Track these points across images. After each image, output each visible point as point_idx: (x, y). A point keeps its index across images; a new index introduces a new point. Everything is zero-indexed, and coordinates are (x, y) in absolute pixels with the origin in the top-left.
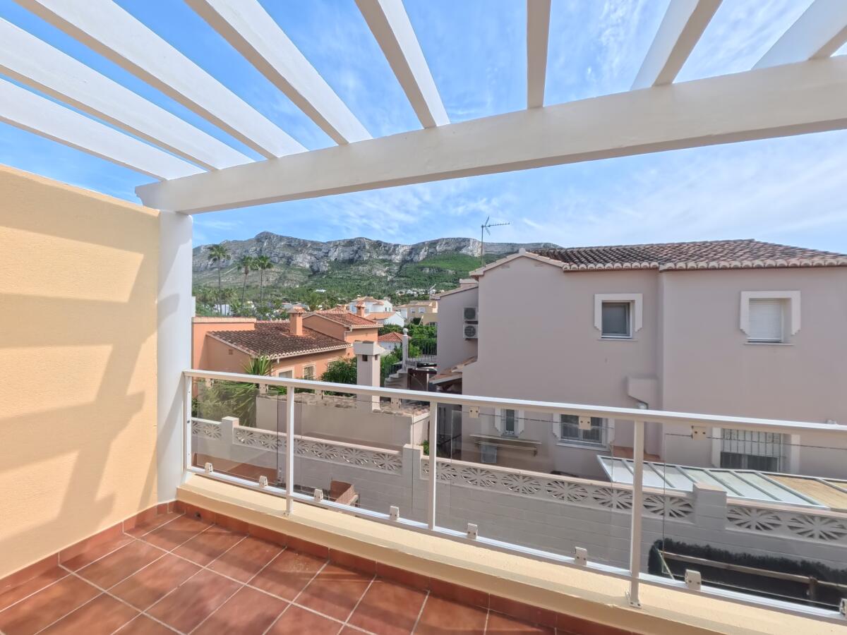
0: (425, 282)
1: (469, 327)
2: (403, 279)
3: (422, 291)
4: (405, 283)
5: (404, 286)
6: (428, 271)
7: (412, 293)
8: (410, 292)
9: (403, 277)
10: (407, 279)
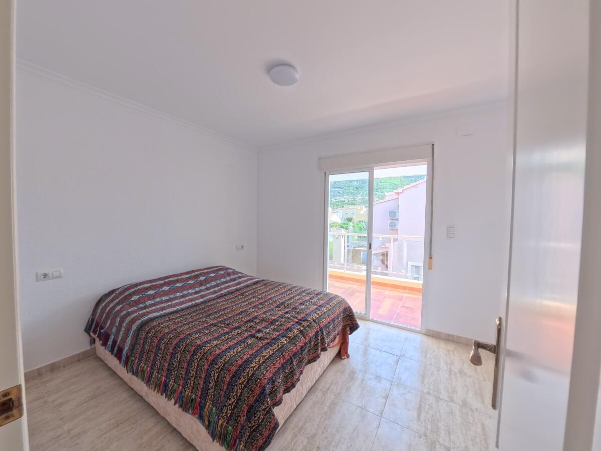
0: (353, 191)
1: (392, 222)
2: (337, 189)
3: (351, 198)
4: (339, 193)
5: (338, 194)
6: (355, 183)
7: (343, 199)
8: (342, 199)
9: (337, 188)
10: (340, 189)
